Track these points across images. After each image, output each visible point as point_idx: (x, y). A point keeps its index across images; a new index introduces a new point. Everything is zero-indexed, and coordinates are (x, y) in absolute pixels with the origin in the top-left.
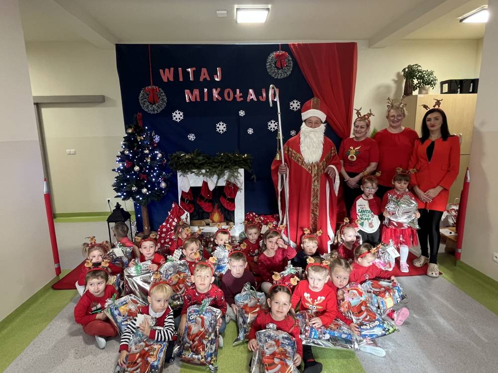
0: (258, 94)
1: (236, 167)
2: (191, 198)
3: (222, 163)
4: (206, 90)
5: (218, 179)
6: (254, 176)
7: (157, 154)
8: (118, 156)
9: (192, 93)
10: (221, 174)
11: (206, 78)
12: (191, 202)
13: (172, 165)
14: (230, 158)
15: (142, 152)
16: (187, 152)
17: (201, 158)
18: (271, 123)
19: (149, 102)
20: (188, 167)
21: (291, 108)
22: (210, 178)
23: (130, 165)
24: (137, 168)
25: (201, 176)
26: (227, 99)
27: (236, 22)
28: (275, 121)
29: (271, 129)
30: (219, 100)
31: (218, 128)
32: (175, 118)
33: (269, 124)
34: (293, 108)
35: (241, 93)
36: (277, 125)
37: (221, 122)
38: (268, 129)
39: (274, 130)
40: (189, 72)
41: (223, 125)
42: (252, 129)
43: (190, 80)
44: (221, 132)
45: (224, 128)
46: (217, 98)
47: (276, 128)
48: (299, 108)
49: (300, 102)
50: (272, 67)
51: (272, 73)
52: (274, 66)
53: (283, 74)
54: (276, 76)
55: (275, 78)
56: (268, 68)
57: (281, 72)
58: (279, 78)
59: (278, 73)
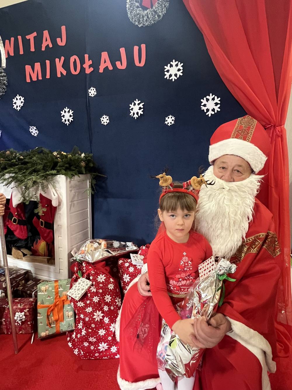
0: (115, 57)
11: (48, 45)
18: (135, 104)
26: (73, 72)
28: (140, 101)
29: (133, 115)
30: (64, 74)
31: (64, 117)
32: (16, 105)
33: (132, 106)
34: (171, 76)
35: (91, 61)
36: (142, 107)
37: (67, 108)
38: (130, 115)
39: (137, 117)
40: (30, 39)
41: (69, 112)
42: (108, 117)
43: (31, 50)
44: (67, 122)
45: (71, 116)
46: (61, 72)
47: (141, 112)
48: (180, 73)
49: (182, 64)
50: (135, 8)
51: (133, 18)
52: (138, 6)
53: (153, 16)
54: (141, 23)
55: (140, 26)
56: (129, 10)
57: (150, 14)
58: (147, 24)
59: (143, 17)
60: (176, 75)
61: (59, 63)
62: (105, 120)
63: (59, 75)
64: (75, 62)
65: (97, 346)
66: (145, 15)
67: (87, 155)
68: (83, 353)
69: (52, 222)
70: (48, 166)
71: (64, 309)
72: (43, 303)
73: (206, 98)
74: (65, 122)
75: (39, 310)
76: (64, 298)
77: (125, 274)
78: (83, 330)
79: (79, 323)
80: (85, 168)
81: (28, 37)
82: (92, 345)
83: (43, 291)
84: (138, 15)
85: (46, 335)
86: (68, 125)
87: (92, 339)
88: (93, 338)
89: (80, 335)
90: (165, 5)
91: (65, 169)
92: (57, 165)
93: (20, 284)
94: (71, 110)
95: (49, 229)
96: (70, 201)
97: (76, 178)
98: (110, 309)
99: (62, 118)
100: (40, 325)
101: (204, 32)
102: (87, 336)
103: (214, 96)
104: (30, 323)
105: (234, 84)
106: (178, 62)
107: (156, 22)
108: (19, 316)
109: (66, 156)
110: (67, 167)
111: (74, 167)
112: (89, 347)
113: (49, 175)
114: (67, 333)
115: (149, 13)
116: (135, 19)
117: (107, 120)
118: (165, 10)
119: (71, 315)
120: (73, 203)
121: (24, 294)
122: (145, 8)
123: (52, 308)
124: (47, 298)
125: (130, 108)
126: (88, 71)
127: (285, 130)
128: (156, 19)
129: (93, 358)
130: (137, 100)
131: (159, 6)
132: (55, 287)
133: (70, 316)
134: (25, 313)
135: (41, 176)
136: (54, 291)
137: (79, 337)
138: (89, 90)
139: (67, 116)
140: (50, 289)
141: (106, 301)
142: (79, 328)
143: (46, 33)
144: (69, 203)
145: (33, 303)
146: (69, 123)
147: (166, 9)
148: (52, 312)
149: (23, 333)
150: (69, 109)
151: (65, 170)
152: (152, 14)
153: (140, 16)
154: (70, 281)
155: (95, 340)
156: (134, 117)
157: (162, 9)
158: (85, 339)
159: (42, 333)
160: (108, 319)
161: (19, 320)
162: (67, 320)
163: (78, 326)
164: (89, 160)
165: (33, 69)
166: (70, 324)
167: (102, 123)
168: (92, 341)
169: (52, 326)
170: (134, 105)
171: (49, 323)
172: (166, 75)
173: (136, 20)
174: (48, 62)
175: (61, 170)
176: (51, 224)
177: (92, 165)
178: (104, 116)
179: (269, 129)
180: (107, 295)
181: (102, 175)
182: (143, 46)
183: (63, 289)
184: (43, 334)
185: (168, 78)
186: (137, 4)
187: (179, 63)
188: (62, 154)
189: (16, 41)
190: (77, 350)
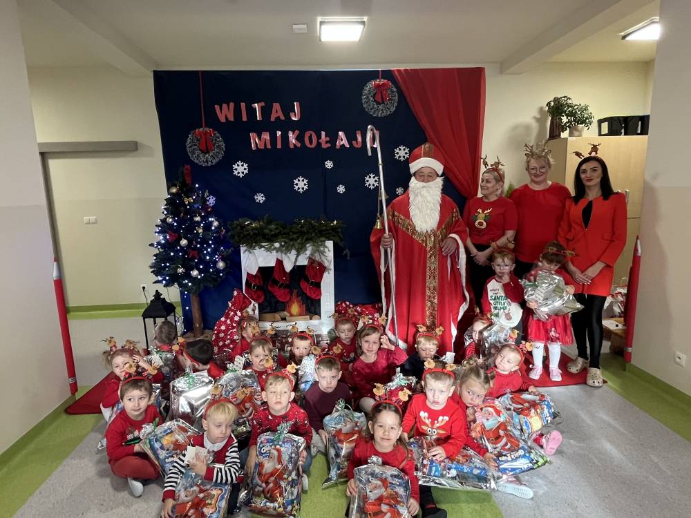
0: (351, 138)
1: (323, 239)
2: (260, 283)
3: (302, 233)
4: (279, 133)
5: (298, 255)
6: (347, 251)
7: (212, 222)
8: (157, 226)
9: (260, 138)
10: (301, 249)
11: (279, 117)
12: (259, 288)
13: (233, 237)
14: (313, 227)
15: (192, 219)
16: (254, 219)
17: (273, 227)
18: (370, 177)
19: (200, 150)
20: (256, 239)
21: (397, 156)
22: (286, 254)
23: (174, 238)
24: (184, 242)
25: (275, 252)
26: (309, 146)
27: (320, 40)
28: (374, 175)
30: (297, 146)
31: (297, 185)
32: (237, 171)
33: (367, 178)
34: (400, 157)
35: (328, 137)
36: (377, 180)
37: (300, 176)
38: (366, 185)
39: (374, 188)
40: (256, 108)
41: (303, 181)
42: (343, 187)
43: (257, 119)
45: (305, 185)
46: (294, 144)
47: (376, 184)
49: (409, 149)
50: (371, 102)
51: (369, 109)
52: (372, 100)
54: (376, 114)
55: (374, 116)
58: (380, 116)
59: (378, 110)
60: (404, 157)
61: (292, 137)
62: (341, 189)
63: (292, 146)
64: (311, 137)
66: (380, 109)
74: (298, 190)
81: (253, 106)
86: (301, 193)
94: (305, 179)
116: (370, 111)
125: (365, 180)
126: (325, 146)
128: (388, 113)
139: (301, 184)
146: (303, 191)
156: (370, 187)
185: (398, 159)
187: (406, 148)
189: (238, 106)
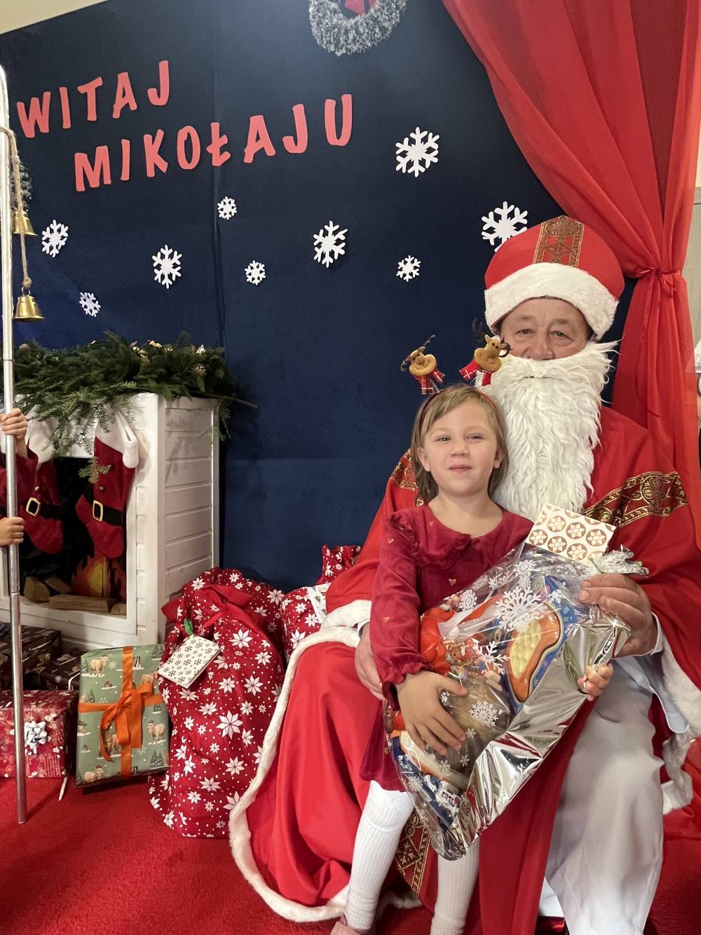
0: (280, 127)
11: (127, 105)
18: (326, 234)
21: (402, 164)
26: (185, 165)
28: (337, 227)
29: (322, 259)
30: (162, 170)
31: (159, 269)
32: (49, 245)
33: (319, 238)
34: (410, 164)
35: (225, 136)
36: (343, 238)
37: (166, 247)
38: (315, 258)
39: (332, 261)
40: (86, 94)
41: (171, 256)
42: (262, 267)
43: (89, 119)
44: (167, 282)
45: (175, 266)
46: (155, 165)
47: (339, 250)
48: (431, 158)
49: (437, 137)
50: (329, 14)
51: (324, 34)
52: (335, 9)
53: (370, 30)
54: (342, 46)
55: (339, 54)
56: (314, 18)
57: (362, 24)
58: (355, 48)
59: (347, 32)
60: (422, 163)
61: (152, 145)
62: (255, 273)
63: (151, 173)
64: (188, 143)
65: (221, 802)
66: (352, 27)
67: (212, 351)
68: (186, 821)
69: (120, 508)
70: (116, 372)
71: (144, 717)
72: (92, 699)
73: (494, 213)
74: (162, 281)
75: (83, 716)
76: (146, 689)
77: (297, 632)
78: (186, 762)
79: (179, 748)
80: (204, 380)
81: (82, 89)
82: (210, 799)
83: (93, 670)
84: (334, 28)
85: (96, 777)
86: (168, 287)
87: (209, 784)
88: (212, 779)
89: (180, 775)
90: (398, 4)
91: (156, 378)
92: (139, 370)
93: (40, 662)
94: (176, 253)
95: (115, 524)
96: (168, 458)
97: (185, 402)
98: (255, 710)
99: (156, 271)
100: (82, 752)
101: (488, 61)
102: (198, 776)
103: (512, 207)
104: (58, 751)
105: (559, 175)
106: (428, 133)
107: (376, 44)
108: (34, 731)
109: (160, 351)
110: (161, 373)
111: (177, 376)
112: (201, 804)
113: (120, 393)
114: (149, 777)
115: (359, 24)
116: (328, 39)
117: (261, 272)
118: (398, 15)
119: (162, 732)
120: (174, 462)
121: (48, 683)
122: (350, 14)
123: (114, 712)
124: (103, 688)
125: (315, 244)
126: (218, 160)
127: (685, 283)
128: (376, 36)
129: (209, 836)
130: (331, 223)
131: (383, 8)
132: (124, 662)
133: (157, 735)
134: (47, 723)
135: (98, 392)
136: (122, 670)
137: (176, 779)
138: (219, 204)
139: (167, 265)
140: (112, 665)
141: (249, 691)
142: (179, 758)
143: (123, 80)
144: (166, 463)
145: (68, 701)
146: (171, 283)
147: (401, 12)
148: (114, 722)
149: (41, 776)
150: (171, 251)
151: (158, 380)
152: (367, 24)
153: (339, 30)
154: (162, 648)
155: (216, 786)
156: (323, 263)
157: (391, 14)
158: (193, 783)
159: (87, 773)
160: (251, 734)
161: (32, 742)
162: (150, 744)
163: (177, 752)
164: (215, 360)
165: (92, 162)
166: (158, 755)
167: (248, 280)
168: (209, 790)
169: (112, 756)
170: (324, 236)
171: (106, 749)
172: (400, 163)
173: (330, 41)
174: (126, 144)
175: (146, 381)
176: (120, 512)
177: (221, 374)
178: (254, 264)
179: (646, 278)
180: (252, 678)
181: (245, 403)
182: (347, 100)
183: (143, 668)
184: (89, 776)
185: (404, 171)
186: (333, 5)
187: (431, 134)
188: (152, 346)
189: (56, 101)
190: (171, 815)
